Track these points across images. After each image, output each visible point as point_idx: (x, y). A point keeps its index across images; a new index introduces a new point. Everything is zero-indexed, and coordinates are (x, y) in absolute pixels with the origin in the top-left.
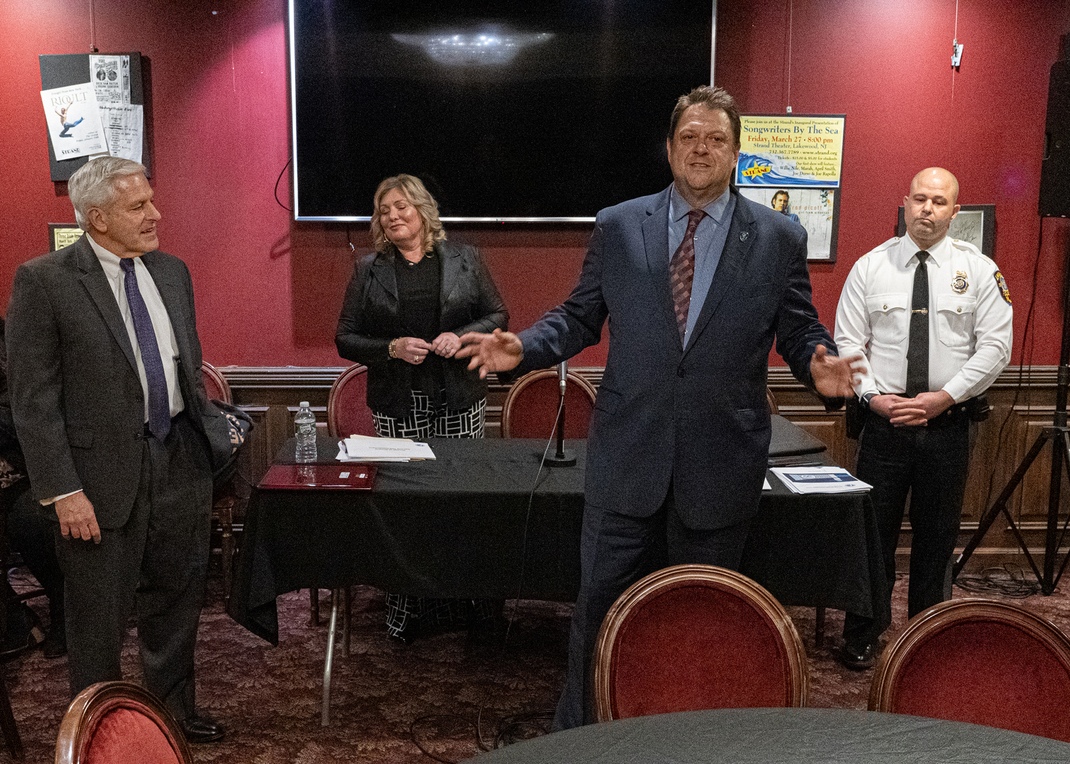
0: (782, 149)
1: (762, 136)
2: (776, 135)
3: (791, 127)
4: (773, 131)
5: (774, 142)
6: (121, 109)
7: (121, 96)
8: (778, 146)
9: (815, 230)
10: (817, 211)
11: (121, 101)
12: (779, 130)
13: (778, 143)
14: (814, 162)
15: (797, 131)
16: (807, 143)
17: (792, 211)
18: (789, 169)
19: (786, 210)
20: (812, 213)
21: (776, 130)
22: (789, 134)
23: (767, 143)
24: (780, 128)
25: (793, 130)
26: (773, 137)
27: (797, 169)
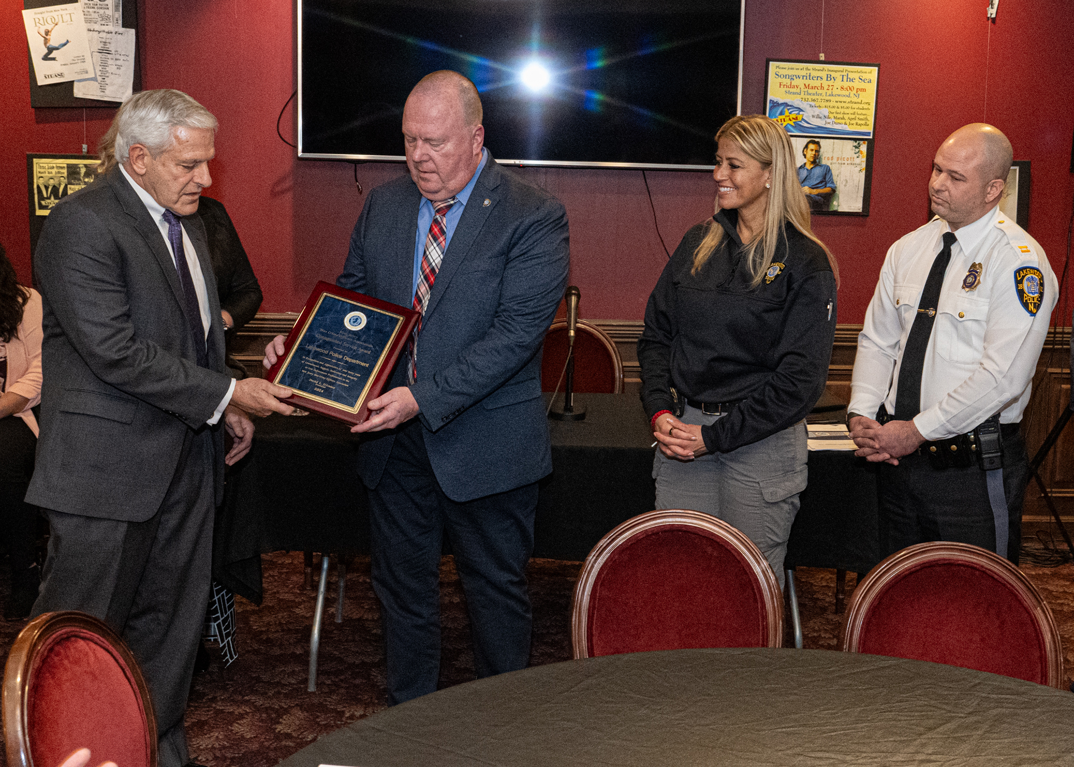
0: (814, 97)
1: (794, 83)
2: (807, 82)
3: (823, 74)
4: (805, 78)
5: (806, 90)
6: (111, 33)
7: (111, 19)
8: (810, 94)
9: (847, 182)
10: (849, 162)
11: (111, 24)
12: (811, 78)
13: (810, 91)
14: (847, 111)
15: (829, 79)
16: (839, 92)
17: (824, 162)
18: (820, 118)
19: (817, 161)
20: (844, 164)
21: (808, 77)
22: (821, 82)
23: (798, 91)
24: (812, 75)
25: (825, 78)
26: (805, 85)
27: (829, 118)
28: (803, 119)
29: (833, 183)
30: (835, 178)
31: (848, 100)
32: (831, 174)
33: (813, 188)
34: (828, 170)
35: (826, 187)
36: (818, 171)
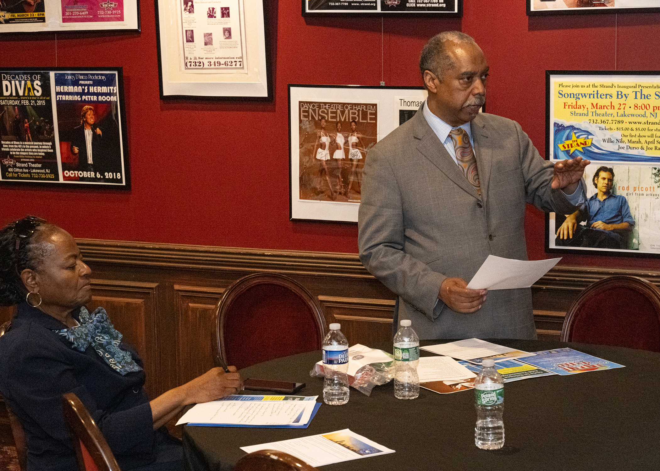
0: (604, 118)
1: (580, 102)
2: (595, 101)
3: (614, 92)
4: (592, 96)
5: (594, 110)
8: (599, 115)
9: (647, 216)
10: (649, 192)
12: (599, 96)
13: (599, 111)
14: (642, 133)
15: (620, 96)
16: (632, 111)
17: (619, 192)
18: (612, 142)
19: (611, 191)
20: (643, 194)
21: (596, 96)
22: (611, 100)
23: (585, 111)
24: (600, 93)
25: (615, 96)
26: (592, 104)
27: (622, 142)
28: (592, 143)
29: (630, 217)
30: (633, 212)
31: (643, 120)
32: (628, 207)
33: (608, 223)
34: (623, 203)
35: (622, 222)
36: (612, 203)
